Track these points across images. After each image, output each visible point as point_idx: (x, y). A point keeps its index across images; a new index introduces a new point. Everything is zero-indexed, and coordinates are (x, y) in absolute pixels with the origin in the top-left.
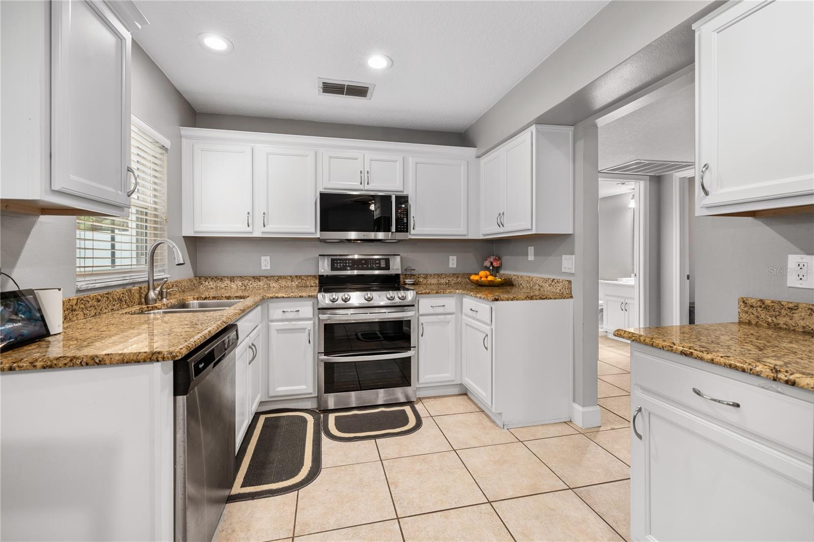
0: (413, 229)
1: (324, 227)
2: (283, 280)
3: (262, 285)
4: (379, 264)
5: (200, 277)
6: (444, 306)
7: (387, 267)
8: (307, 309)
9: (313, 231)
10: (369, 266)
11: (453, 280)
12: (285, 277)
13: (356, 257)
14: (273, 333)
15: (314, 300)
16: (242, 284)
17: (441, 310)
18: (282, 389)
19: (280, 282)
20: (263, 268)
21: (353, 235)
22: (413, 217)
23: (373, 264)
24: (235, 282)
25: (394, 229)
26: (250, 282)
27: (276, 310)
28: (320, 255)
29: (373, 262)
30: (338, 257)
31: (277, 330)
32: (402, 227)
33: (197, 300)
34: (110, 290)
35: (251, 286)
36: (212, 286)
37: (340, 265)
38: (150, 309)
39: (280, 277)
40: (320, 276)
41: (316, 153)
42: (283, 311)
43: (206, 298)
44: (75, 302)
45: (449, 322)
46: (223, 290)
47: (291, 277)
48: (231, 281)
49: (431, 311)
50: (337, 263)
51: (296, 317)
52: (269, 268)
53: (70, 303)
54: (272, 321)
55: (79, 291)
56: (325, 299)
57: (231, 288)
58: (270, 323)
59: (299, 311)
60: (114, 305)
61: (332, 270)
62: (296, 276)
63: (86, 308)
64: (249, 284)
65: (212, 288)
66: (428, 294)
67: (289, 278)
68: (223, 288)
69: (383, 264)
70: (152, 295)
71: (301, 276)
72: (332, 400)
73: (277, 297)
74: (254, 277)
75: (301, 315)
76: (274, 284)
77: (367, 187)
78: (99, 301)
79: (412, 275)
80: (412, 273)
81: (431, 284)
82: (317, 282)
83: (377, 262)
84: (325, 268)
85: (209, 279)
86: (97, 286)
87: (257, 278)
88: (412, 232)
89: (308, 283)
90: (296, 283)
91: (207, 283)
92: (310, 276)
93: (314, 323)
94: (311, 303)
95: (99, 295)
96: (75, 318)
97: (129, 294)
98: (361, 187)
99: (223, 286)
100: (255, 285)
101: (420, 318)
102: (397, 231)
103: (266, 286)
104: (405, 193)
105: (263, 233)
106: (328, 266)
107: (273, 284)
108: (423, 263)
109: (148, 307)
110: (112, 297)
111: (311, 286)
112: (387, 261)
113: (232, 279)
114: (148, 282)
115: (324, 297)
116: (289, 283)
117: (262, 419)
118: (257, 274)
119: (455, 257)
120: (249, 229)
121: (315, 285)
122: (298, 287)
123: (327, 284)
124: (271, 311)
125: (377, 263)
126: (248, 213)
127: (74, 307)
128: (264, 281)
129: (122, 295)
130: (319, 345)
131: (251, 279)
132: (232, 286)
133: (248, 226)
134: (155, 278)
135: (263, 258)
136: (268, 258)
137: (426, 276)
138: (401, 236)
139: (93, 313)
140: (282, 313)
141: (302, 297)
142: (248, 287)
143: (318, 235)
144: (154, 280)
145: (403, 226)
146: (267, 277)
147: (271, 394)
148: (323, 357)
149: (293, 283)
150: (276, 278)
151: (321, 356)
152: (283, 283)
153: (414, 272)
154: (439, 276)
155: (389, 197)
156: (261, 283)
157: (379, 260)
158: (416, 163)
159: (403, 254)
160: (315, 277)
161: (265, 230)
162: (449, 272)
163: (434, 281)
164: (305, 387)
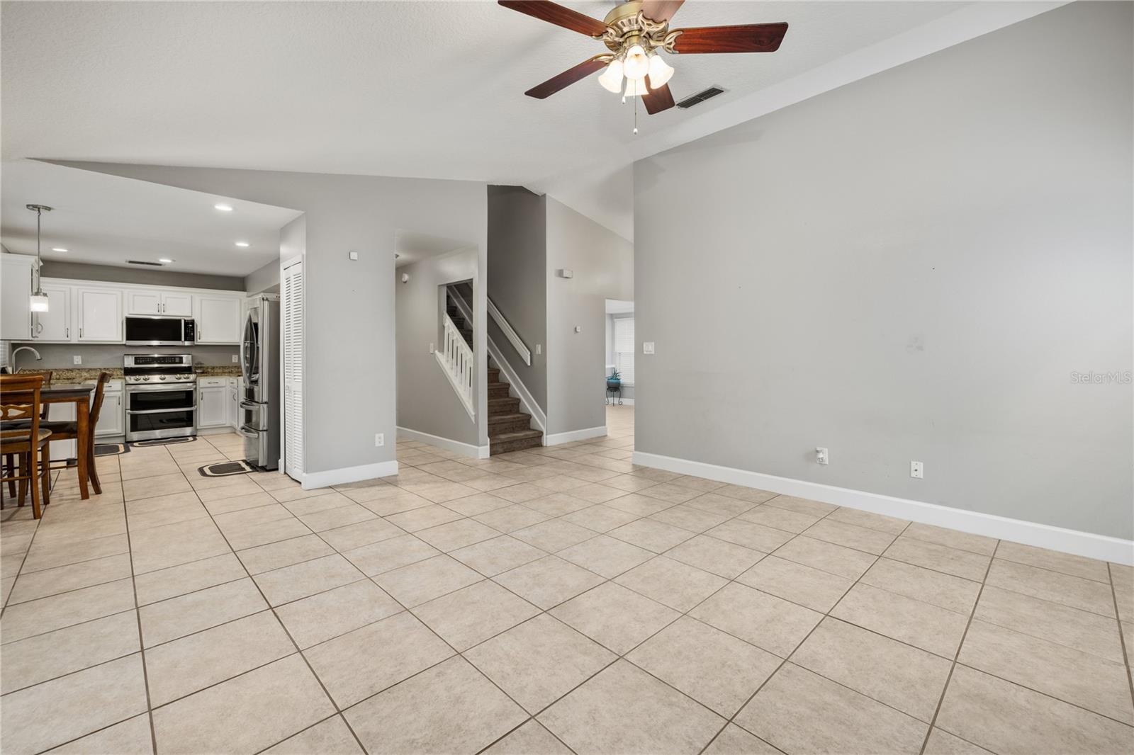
1: (128, 339)
2: (93, 371)
3: (74, 374)
4: (175, 360)
6: (219, 383)
7: (181, 362)
8: (117, 385)
9: (121, 340)
10: (166, 361)
11: (235, 370)
12: (94, 368)
13: (156, 356)
15: (123, 381)
16: (57, 374)
19: (90, 372)
20: (75, 363)
22: (199, 332)
23: (169, 360)
25: (183, 339)
26: (64, 373)
28: (124, 354)
30: (141, 356)
32: (190, 338)
37: (143, 361)
39: (90, 369)
40: (125, 368)
41: (122, 292)
45: (221, 391)
47: (99, 368)
49: (209, 385)
50: (140, 360)
51: (109, 390)
56: (131, 379)
59: (111, 386)
61: (136, 364)
66: (208, 376)
69: (177, 360)
72: (135, 436)
75: (113, 389)
76: (85, 374)
77: (163, 313)
84: (130, 363)
87: (70, 370)
88: (199, 340)
89: (114, 373)
92: (117, 368)
93: (122, 394)
94: (120, 382)
98: (159, 314)
100: (68, 375)
101: (201, 389)
102: (185, 340)
103: (78, 375)
104: (193, 318)
105: (79, 341)
106: (132, 361)
108: (209, 360)
111: (119, 373)
112: (180, 359)
115: (130, 379)
118: (71, 367)
119: (237, 356)
120: (68, 339)
121: (123, 372)
123: (128, 372)
125: (172, 360)
126: (67, 329)
128: (76, 372)
130: (127, 405)
133: (67, 337)
135: (74, 356)
136: (79, 356)
137: (213, 368)
138: (190, 343)
143: (124, 342)
145: (190, 335)
146: (79, 370)
148: (130, 411)
151: (128, 410)
153: (202, 366)
154: (223, 367)
155: (180, 321)
157: (175, 357)
158: (201, 300)
159: (194, 354)
160: (121, 369)
161: (80, 339)
162: (231, 366)
163: (220, 371)
164: (115, 430)
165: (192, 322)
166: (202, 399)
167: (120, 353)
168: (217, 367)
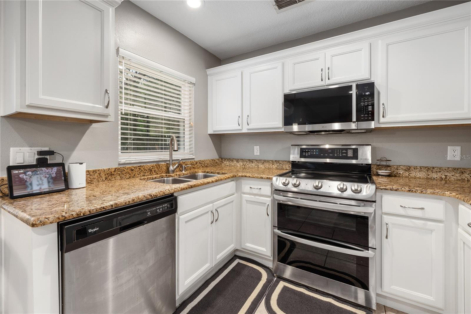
0: (383, 117)
2: (267, 163)
3: (254, 165)
4: (347, 153)
5: (222, 159)
6: (423, 209)
7: (355, 157)
8: (266, 188)
9: (281, 126)
10: (336, 155)
11: (453, 177)
12: (268, 161)
14: (244, 202)
16: (243, 164)
17: (419, 213)
18: (250, 246)
19: (265, 164)
20: (255, 154)
22: (383, 104)
23: (339, 153)
24: (239, 163)
25: (354, 118)
26: (247, 163)
27: (247, 185)
28: (292, 145)
29: (339, 151)
31: (247, 201)
32: (366, 115)
33: (204, 173)
34: (142, 165)
35: (248, 166)
36: (228, 164)
37: (308, 154)
38: (167, 176)
39: (265, 161)
40: (292, 162)
42: (251, 188)
43: (208, 172)
44: (114, 170)
45: (432, 231)
46: (233, 167)
47: (272, 161)
48: (237, 162)
49: (402, 211)
50: (306, 152)
51: (259, 193)
52: (258, 154)
53: (110, 171)
55: (119, 164)
56: (278, 182)
57: (237, 166)
58: (242, 195)
59: (261, 189)
60: (145, 173)
61: (301, 157)
62: (276, 161)
63: (123, 174)
64: (247, 165)
65: (228, 166)
66: (396, 190)
67: (271, 162)
68: (233, 166)
69: (350, 153)
70: (171, 168)
71: (279, 161)
73: (246, 176)
74: (249, 160)
75: (263, 192)
76: (261, 165)
77: (328, 83)
78: (132, 170)
79: (389, 166)
80: (388, 164)
81: (415, 178)
82: (290, 166)
83: (344, 151)
84: (295, 156)
85: (226, 160)
86: (132, 162)
87: (251, 161)
88: (382, 120)
89: (284, 167)
90: (276, 166)
91: (225, 163)
92: (286, 161)
93: (271, 201)
94: (269, 184)
95: (133, 167)
96: (113, 179)
97: (158, 167)
98: (322, 84)
99: (233, 165)
100: (250, 165)
101: (385, 217)
102: (358, 120)
103: (256, 167)
104: (372, 80)
105: (248, 129)
106: (298, 154)
109: (166, 175)
110: (144, 169)
111: (286, 169)
112: (355, 151)
113: (238, 160)
114: (169, 161)
116: (271, 166)
117: (236, 262)
118: (251, 158)
119: (458, 148)
120: (240, 128)
121: (289, 168)
122: (277, 169)
124: (243, 186)
125: (344, 153)
126: (239, 117)
127: (113, 173)
128: (255, 163)
129: (151, 168)
130: (274, 219)
131: (248, 161)
132: (238, 165)
133: (239, 126)
134: (173, 159)
135: (255, 147)
136: (258, 147)
137: (408, 169)
138: (364, 125)
139: (128, 176)
140: (249, 188)
141: (263, 178)
142: (246, 166)
143: (283, 130)
144: (172, 160)
146: (257, 160)
147: (243, 247)
148: (276, 231)
149: (273, 166)
150: (262, 161)
151: (275, 229)
152: (267, 165)
153: (388, 163)
154: (428, 169)
156: (253, 164)
157: (347, 149)
158: (388, 45)
159: (374, 144)
162: (444, 165)
163: (422, 174)
164: (265, 250)
165: (371, 86)
166: (387, 237)
168: (416, 168)
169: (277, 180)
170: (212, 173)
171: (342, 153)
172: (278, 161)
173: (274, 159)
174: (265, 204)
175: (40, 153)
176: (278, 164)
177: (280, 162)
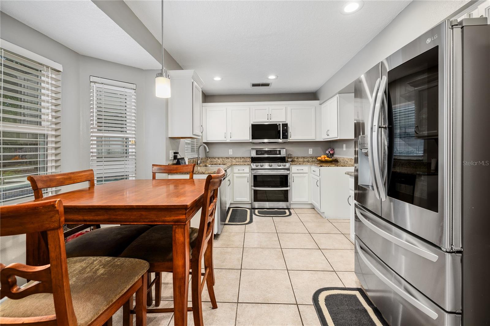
0: (290, 137)
1: (253, 138)
4: (276, 152)
5: (207, 157)
6: (303, 170)
7: (280, 154)
8: (247, 169)
9: (249, 139)
10: (272, 153)
11: (311, 160)
12: (238, 158)
13: (267, 149)
14: (235, 178)
15: (250, 166)
16: (222, 160)
17: (301, 171)
18: (238, 199)
20: (230, 154)
21: (266, 141)
22: (290, 132)
25: (281, 137)
27: (236, 169)
28: (251, 149)
29: (273, 151)
30: (259, 150)
35: (226, 161)
37: (260, 153)
39: (236, 158)
40: (252, 157)
41: (250, 108)
45: (305, 176)
47: (240, 157)
49: (297, 171)
50: (258, 152)
51: (243, 172)
52: (232, 154)
54: (235, 173)
56: (254, 166)
57: (218, 162)
58: (234, 174)
59: (244, 170)
61: (257, 155)
62: (242, 157)
66: (296, 164)
69: (278, 153)
70: (199, 162)
72: (257, 205)
73: (236, 165)
74: (226, 158)
77: (270, 121)
79: (291, 157)
81: (300, 161)
83: (275, 151)
84: (254, 154)
85: (210, 158)
87: (228, 158)
88: (290, 138)
91: (210, 160)
93: (250, 175)
98: (268, 121)
99: (215, 160)
101: (293, 174)
102: (283, 138)
103: (231, 161)
104: (286, 123)
105: (230, 140)
107: (234, 160)
108: (296, 152)
111: (248, 161)
112: (280, 151)
113: (219, 158)
114: (198, 158)
116: (240, 160)
117: (231, 209)
118: (227, 156)
119: (312, 149)
120: (225, 139)
121: (250, 160)
122: (243, 161)
123: (254, 160)
124: (234, 170)
126: (225, 133)
129: (192, 161)
130: (252, 183)
132: (219, 160)
135: (230, 150)
136: (232, 150)
137: (298, 158)
138: (285, 140)
140: (238, 170)
141: (245, 165)
142: (224, 161)
143: (251, 141)
145: (285, 136)
146: (231, 158)
147: (234, 201)
148: (253, 188)
150: (235, 158)
152: (237, 160)
153: (292, 156)
154: (304, 157)
155: (280, 125)
156: (229, 160)
157: (276, 150)
158: (292, 109)
159: (287, 148)
160: (249, 157)
161: (231, 139)
162: (308, 156)
163: (302, 160)
164: (246, 199)
165: (285, 126)
166: (293, 182)
167: (249, 148)
168: (300, 157)
169: (253, 165)
170: (215, 164)
171: (275, 152)
172: (244, 158)
173: (241, 157)
174: (246, 177)
175: (175, 153)
176: (244, 159)
177: (245, 158)
